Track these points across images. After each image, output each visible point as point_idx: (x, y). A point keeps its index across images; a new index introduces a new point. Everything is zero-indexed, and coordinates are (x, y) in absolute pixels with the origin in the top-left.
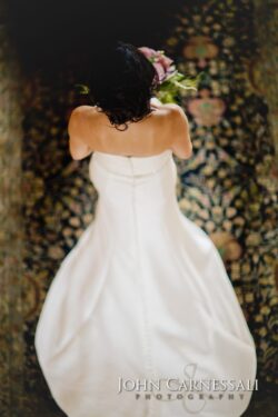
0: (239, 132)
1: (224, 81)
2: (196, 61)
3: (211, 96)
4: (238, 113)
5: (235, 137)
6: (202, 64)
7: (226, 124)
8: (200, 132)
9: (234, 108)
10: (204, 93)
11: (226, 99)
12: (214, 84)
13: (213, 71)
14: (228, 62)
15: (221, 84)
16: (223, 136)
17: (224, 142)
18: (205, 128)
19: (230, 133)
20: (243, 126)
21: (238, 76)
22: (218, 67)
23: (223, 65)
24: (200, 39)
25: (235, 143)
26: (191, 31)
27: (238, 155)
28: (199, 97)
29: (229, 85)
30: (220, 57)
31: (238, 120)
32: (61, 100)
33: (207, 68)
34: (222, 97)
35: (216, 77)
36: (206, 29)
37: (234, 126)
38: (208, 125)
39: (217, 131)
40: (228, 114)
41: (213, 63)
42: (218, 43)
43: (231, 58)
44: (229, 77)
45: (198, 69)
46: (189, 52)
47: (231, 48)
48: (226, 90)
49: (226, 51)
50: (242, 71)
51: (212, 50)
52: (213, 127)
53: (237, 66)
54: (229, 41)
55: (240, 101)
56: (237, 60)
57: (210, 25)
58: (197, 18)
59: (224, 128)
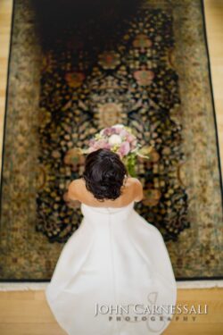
0: (162, 90)
1: (154, 61)
2: (139, 48)
3: (147, 69)
5: (159, 93)
6: (143, 51)
7: (154, 85)
8: (140, 89)
9: (159, 76)
10: (143, 67)
11: (155, 71)
12: (149, 62)
13: (149, 55)
14: (157, 50)
15: (153, 62)
16: (152, 92)
17: (153, 95)
18: (142, 87)
19: (156, 90)
20: (164, 87)
21: (162, 58)
22: (152, 53)
23: (154, 52)
24: (142, 37)
25: (159, 96)
26: (137, 32)
27: (161, 103)
28: (140, 69)
29: (157, 63)
30: (153, 47)
31: (161, 83)
32: (63, 68)
33: (146, 53)
34: (153, 70)
35: (150, 59)
36: (146, 31)
37: (159, 86)
38: (144, 85)
39: (149, 89)
40: (156, 80)
41: (149, 51)
42: (152, 39)
43: (159, 48)
44: (157, 59)
45: (140, 53)
46: (135, 44)
47: (159, 42)
48: (155, 66)
49: (156, 44)
50: (164, 55)
51: (149, 43)
52: (147, 87)
53: (162, 53)
54: (158, 38)
55: (163, 73)
56: (162, 49)
57: (148, 28)
58: (141, 24)
59: (153, 88)
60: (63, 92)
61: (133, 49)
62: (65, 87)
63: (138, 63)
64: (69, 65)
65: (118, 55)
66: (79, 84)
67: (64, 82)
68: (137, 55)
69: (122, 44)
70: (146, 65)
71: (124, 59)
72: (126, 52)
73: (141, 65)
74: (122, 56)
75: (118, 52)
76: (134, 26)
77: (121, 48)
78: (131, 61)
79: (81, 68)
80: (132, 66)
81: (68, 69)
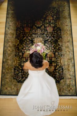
0: (56, 34)
2: (48, 20)
3: (51, 27)
5: (55, 35)
6: (50, 21)
7: (53, 32)
9: (55, 29)
10: (50, 26)
11: (54, 27)
13: (52, 22)
14: (54, 21)
15: (53, 25)
16: (52, 34)
17: (53, 35)
18: (49, 32)
19: (54, 34)
20: (56, 33)
21: (56, 23)
23: (53, 21)
24: (49, 16)
26: (48, 14)
27: (55, 38)
30: (53, 19)
31: (55, 31)
32: (23, 26)
33: (51, 21)
35: (52, 23)
36: (51, 14)
39: (52, 33)
41: (52, 21)
43: (55, 20)
44: (54, 23)
45: (49, 21)
46: (47, 18)
47: (55, 18)
48: (54, 26)
49: (54, 18)
50: (57, 22)
51: (52, 18)
54: (55, 17)
55: (56, 28)
56: (56, 20)
57: (51, 13)
58: (49, 12)
59: (53, 33)
60: (24, 34)
61: (47, 20)
62: (24, 32)
63: (48, 25)
64: (25, 25)
65: (41, 22)
66: (28, 31)
67: (24, 30)
68: (48, 22)
69: (43, 18)
70: (51, 25)
71: (43, 23)
72: (44, 21)
73: (49, 25)
74: (43, 22)
75: (41, 21)
76: (47, 12)
77: (42, 20)
78: (46, 24)
79: (29, 26)
80: (46, 26)
81: (25, 26)
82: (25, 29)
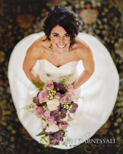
0: (106, 27)
3: (92, 8)
4: (105, 16)
5: (103, 29)
7: (99, 22)
8: (86, 27)
9: (103, 14)
10: (88, 6)
11: (100, 9)
12: (93, 2)
15: (97, 1)
16: (97, 28)
17: (98, 32)
18: (88, 25)
19: (101, 27)
25: (104, 32)
28: (85, 8)
29: (101, 2)
31: (105, 20)
32: (14, 11)
34: (97, 8)
37: (103, 23)
38: (90, 23)
39: (95, 26)
40: (100, 17)
48: (99, 4)
52: (92, 24)
55: (106, 10)
59: (98, 25)
60: (15, 33)
62: (16, 28)
63: (83, 2)
66: (29, 25)
67: (15, 23)
70: (91, 4)
79: (31, 10)
81: (19, 11)
82: (19, 20)
